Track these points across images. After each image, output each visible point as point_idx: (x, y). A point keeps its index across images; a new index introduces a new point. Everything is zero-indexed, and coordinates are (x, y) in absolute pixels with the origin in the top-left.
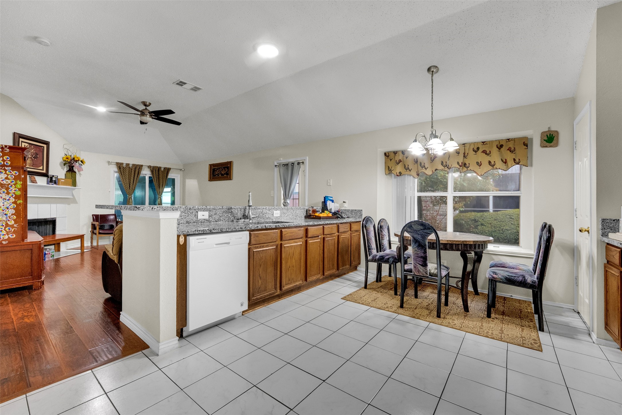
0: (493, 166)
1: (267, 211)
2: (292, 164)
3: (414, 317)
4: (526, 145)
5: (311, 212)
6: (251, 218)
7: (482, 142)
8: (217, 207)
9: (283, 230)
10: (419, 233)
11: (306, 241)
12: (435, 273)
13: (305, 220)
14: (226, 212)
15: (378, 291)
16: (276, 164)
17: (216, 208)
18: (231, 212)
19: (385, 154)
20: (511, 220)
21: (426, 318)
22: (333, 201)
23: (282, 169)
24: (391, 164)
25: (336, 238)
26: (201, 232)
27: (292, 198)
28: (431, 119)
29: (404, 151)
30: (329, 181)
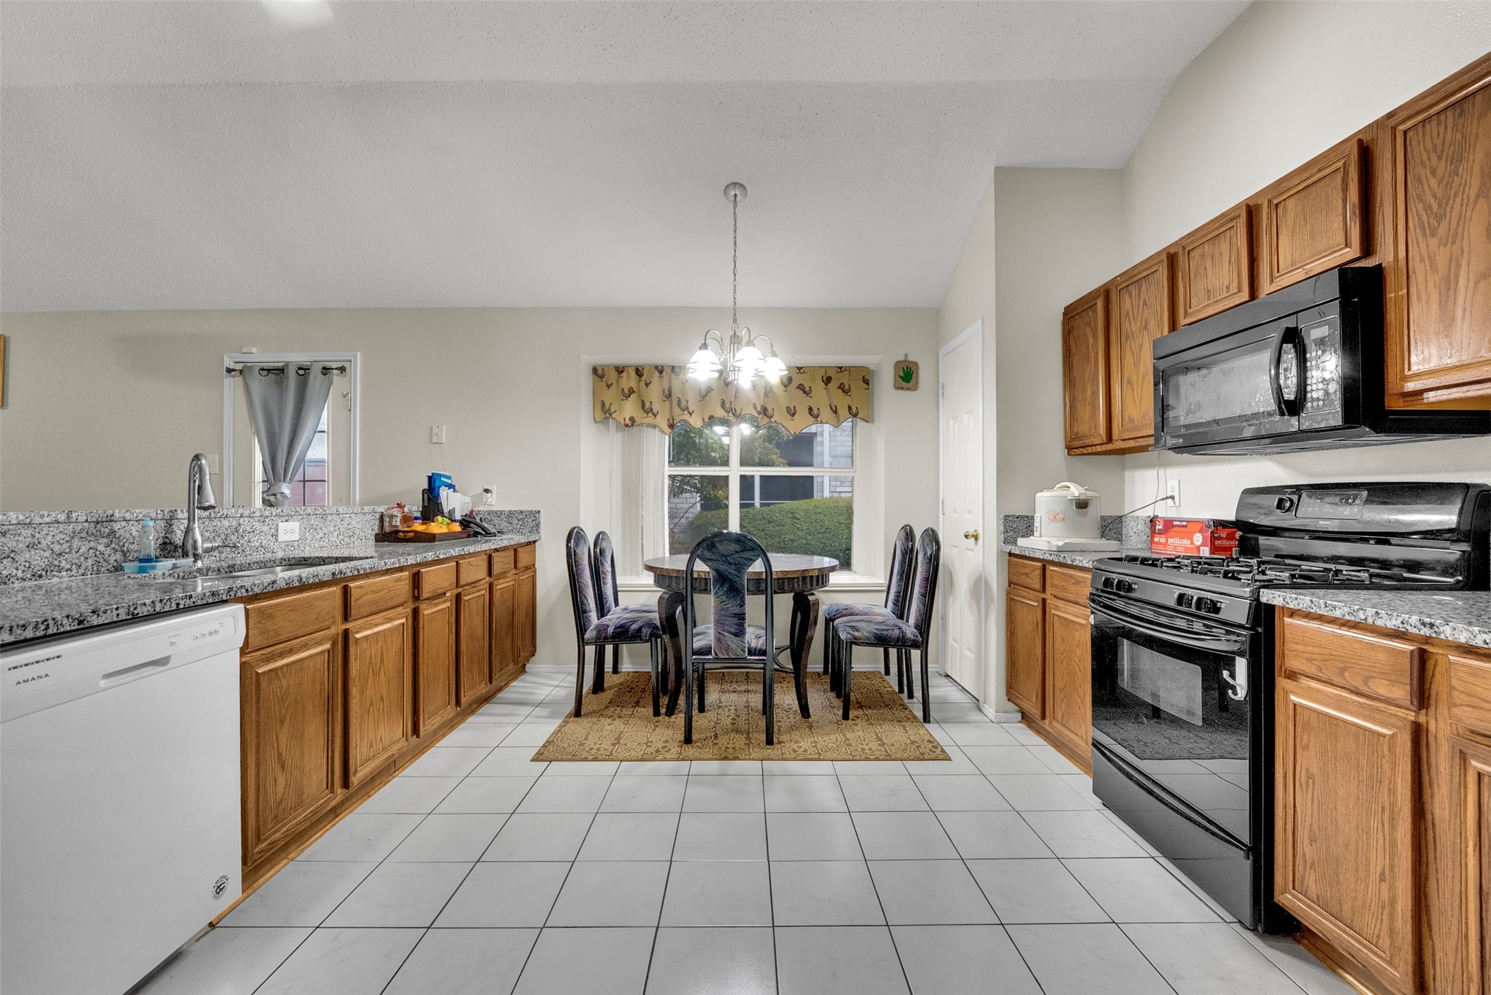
0: (816, 417)
1: (257, 525)
2: (300, 369)
3: (726, 758)
4: (866, 382)
5: (397, 522)
6: (200, 551)
7: (798, 368)
8: (42, 516)
9: (352, 585)
10: (732, 561)
11: (416, 612)
12: (759, 646)
13: (376, 545)
14: (83, 535)
15: (611, 716)
16: (228, 363)
17: (37, 520)
18: (109, 535)
19: (595, 370)
20: (795, 521)
21: (750, 754)
22: (451, 486)
23: (258, 385)
24: (609, 396)
25: (485, 592)
26: (29, 634)
27: (299, 476)
28: (733, 303)
29: (640, 368)
30: (435, 430)
